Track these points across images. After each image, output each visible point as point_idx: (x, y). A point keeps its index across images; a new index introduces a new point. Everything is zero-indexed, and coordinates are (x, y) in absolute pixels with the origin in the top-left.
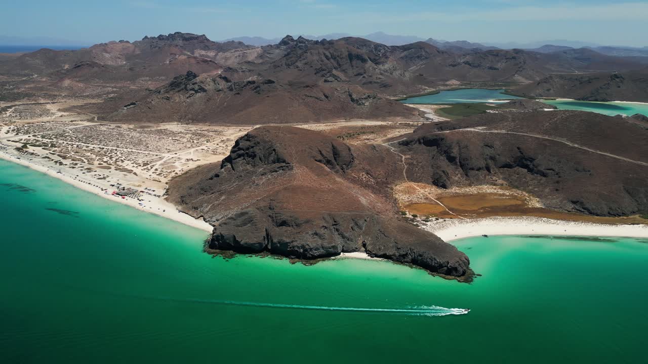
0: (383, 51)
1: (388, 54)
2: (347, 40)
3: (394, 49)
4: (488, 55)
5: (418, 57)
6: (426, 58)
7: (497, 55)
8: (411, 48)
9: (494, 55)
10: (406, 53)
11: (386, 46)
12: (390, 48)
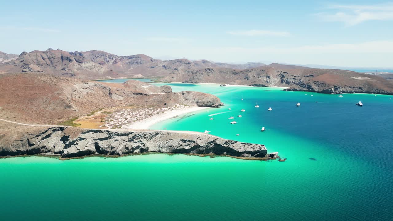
0: (114, 59)
1: (118, 61)
2: (92, 52)
3: (122, 58)
4: (176, 62)
5: (136, 63)
6: (141, 63)
7: (181, 62)
8: (133, 58)
9: (179, 62)
10: (130, 60)
11: (118, 56)
12: (120, 57)
